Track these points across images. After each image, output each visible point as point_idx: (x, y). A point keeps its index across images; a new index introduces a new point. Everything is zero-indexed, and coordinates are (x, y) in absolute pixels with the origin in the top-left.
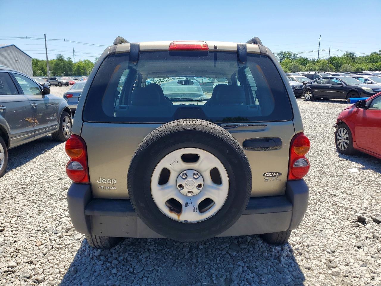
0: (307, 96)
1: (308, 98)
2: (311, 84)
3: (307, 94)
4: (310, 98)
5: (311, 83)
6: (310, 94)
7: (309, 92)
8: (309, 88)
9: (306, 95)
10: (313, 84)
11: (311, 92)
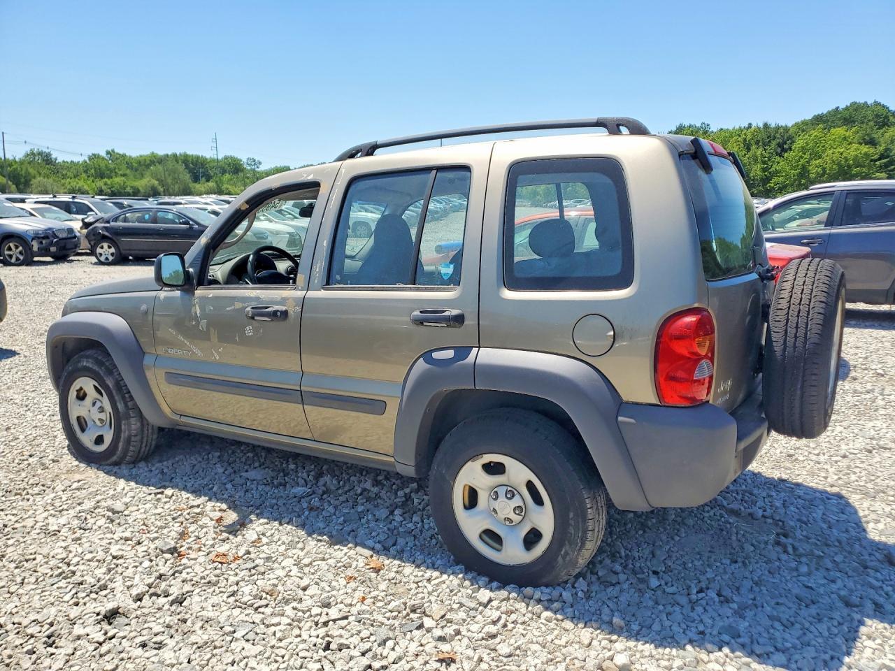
0: (101, 255)
1: (107, 259)
2: (108, 225)
3: (102, 247)
4: (111, 258)
5: (108, 222)
6: (109, 247)
7: (105, 245)
8: (106, 233)
9: (99, 250)
10: (112, 224)
11: (113, 243)
